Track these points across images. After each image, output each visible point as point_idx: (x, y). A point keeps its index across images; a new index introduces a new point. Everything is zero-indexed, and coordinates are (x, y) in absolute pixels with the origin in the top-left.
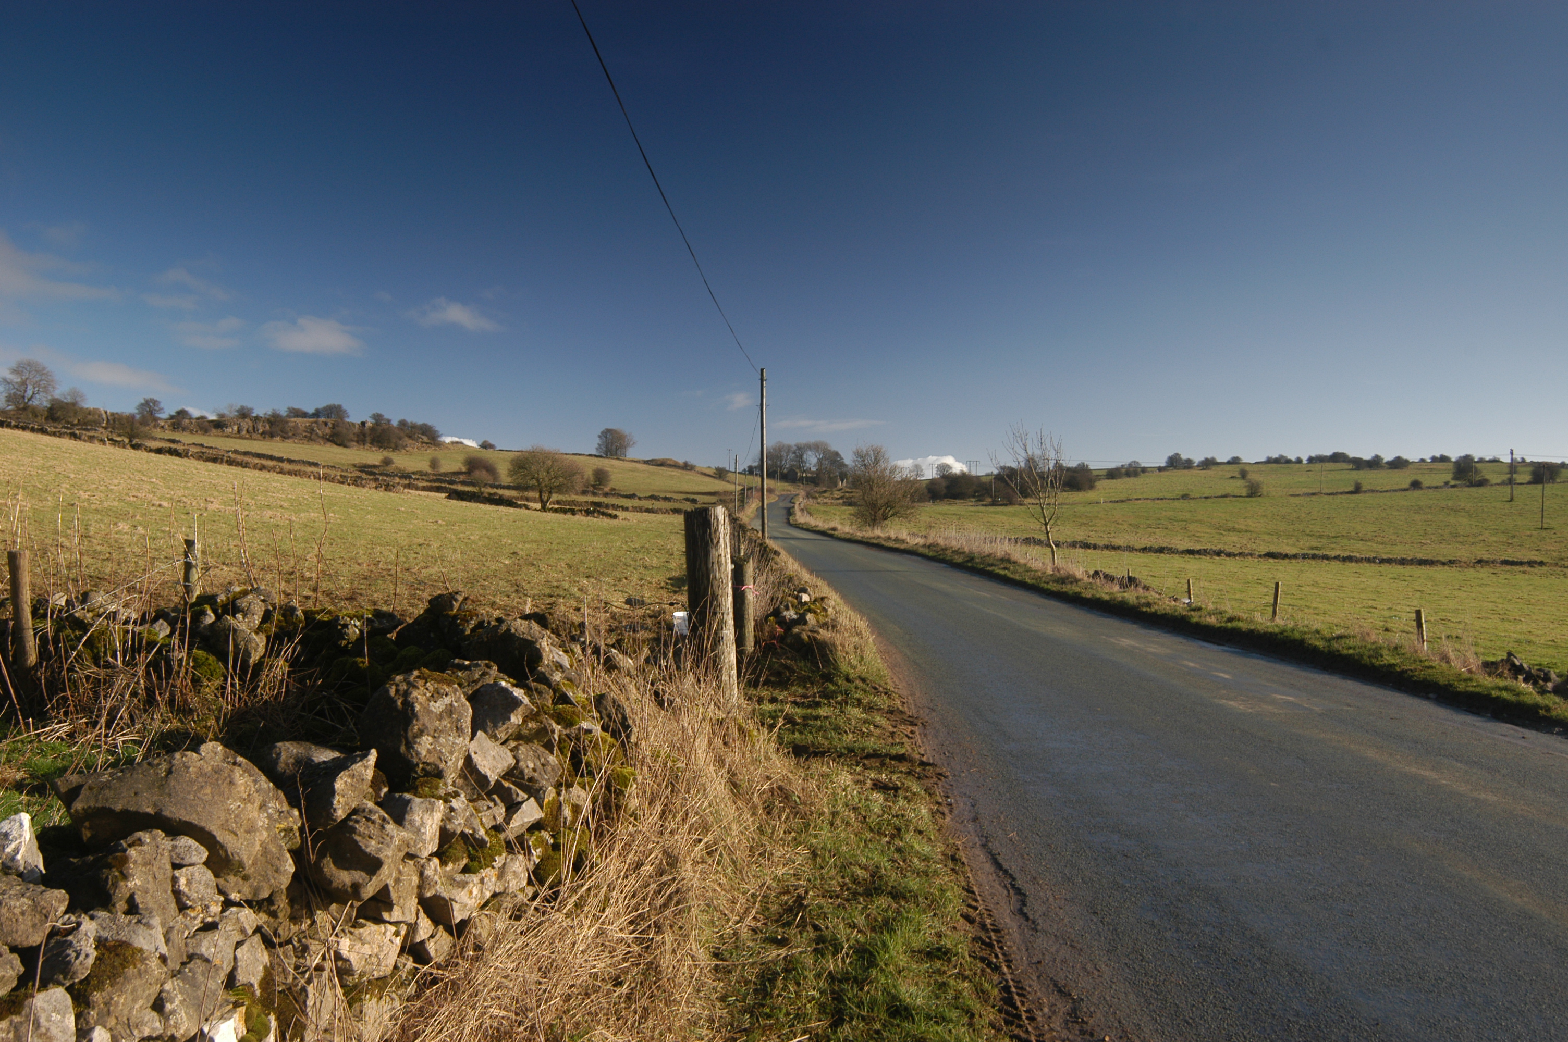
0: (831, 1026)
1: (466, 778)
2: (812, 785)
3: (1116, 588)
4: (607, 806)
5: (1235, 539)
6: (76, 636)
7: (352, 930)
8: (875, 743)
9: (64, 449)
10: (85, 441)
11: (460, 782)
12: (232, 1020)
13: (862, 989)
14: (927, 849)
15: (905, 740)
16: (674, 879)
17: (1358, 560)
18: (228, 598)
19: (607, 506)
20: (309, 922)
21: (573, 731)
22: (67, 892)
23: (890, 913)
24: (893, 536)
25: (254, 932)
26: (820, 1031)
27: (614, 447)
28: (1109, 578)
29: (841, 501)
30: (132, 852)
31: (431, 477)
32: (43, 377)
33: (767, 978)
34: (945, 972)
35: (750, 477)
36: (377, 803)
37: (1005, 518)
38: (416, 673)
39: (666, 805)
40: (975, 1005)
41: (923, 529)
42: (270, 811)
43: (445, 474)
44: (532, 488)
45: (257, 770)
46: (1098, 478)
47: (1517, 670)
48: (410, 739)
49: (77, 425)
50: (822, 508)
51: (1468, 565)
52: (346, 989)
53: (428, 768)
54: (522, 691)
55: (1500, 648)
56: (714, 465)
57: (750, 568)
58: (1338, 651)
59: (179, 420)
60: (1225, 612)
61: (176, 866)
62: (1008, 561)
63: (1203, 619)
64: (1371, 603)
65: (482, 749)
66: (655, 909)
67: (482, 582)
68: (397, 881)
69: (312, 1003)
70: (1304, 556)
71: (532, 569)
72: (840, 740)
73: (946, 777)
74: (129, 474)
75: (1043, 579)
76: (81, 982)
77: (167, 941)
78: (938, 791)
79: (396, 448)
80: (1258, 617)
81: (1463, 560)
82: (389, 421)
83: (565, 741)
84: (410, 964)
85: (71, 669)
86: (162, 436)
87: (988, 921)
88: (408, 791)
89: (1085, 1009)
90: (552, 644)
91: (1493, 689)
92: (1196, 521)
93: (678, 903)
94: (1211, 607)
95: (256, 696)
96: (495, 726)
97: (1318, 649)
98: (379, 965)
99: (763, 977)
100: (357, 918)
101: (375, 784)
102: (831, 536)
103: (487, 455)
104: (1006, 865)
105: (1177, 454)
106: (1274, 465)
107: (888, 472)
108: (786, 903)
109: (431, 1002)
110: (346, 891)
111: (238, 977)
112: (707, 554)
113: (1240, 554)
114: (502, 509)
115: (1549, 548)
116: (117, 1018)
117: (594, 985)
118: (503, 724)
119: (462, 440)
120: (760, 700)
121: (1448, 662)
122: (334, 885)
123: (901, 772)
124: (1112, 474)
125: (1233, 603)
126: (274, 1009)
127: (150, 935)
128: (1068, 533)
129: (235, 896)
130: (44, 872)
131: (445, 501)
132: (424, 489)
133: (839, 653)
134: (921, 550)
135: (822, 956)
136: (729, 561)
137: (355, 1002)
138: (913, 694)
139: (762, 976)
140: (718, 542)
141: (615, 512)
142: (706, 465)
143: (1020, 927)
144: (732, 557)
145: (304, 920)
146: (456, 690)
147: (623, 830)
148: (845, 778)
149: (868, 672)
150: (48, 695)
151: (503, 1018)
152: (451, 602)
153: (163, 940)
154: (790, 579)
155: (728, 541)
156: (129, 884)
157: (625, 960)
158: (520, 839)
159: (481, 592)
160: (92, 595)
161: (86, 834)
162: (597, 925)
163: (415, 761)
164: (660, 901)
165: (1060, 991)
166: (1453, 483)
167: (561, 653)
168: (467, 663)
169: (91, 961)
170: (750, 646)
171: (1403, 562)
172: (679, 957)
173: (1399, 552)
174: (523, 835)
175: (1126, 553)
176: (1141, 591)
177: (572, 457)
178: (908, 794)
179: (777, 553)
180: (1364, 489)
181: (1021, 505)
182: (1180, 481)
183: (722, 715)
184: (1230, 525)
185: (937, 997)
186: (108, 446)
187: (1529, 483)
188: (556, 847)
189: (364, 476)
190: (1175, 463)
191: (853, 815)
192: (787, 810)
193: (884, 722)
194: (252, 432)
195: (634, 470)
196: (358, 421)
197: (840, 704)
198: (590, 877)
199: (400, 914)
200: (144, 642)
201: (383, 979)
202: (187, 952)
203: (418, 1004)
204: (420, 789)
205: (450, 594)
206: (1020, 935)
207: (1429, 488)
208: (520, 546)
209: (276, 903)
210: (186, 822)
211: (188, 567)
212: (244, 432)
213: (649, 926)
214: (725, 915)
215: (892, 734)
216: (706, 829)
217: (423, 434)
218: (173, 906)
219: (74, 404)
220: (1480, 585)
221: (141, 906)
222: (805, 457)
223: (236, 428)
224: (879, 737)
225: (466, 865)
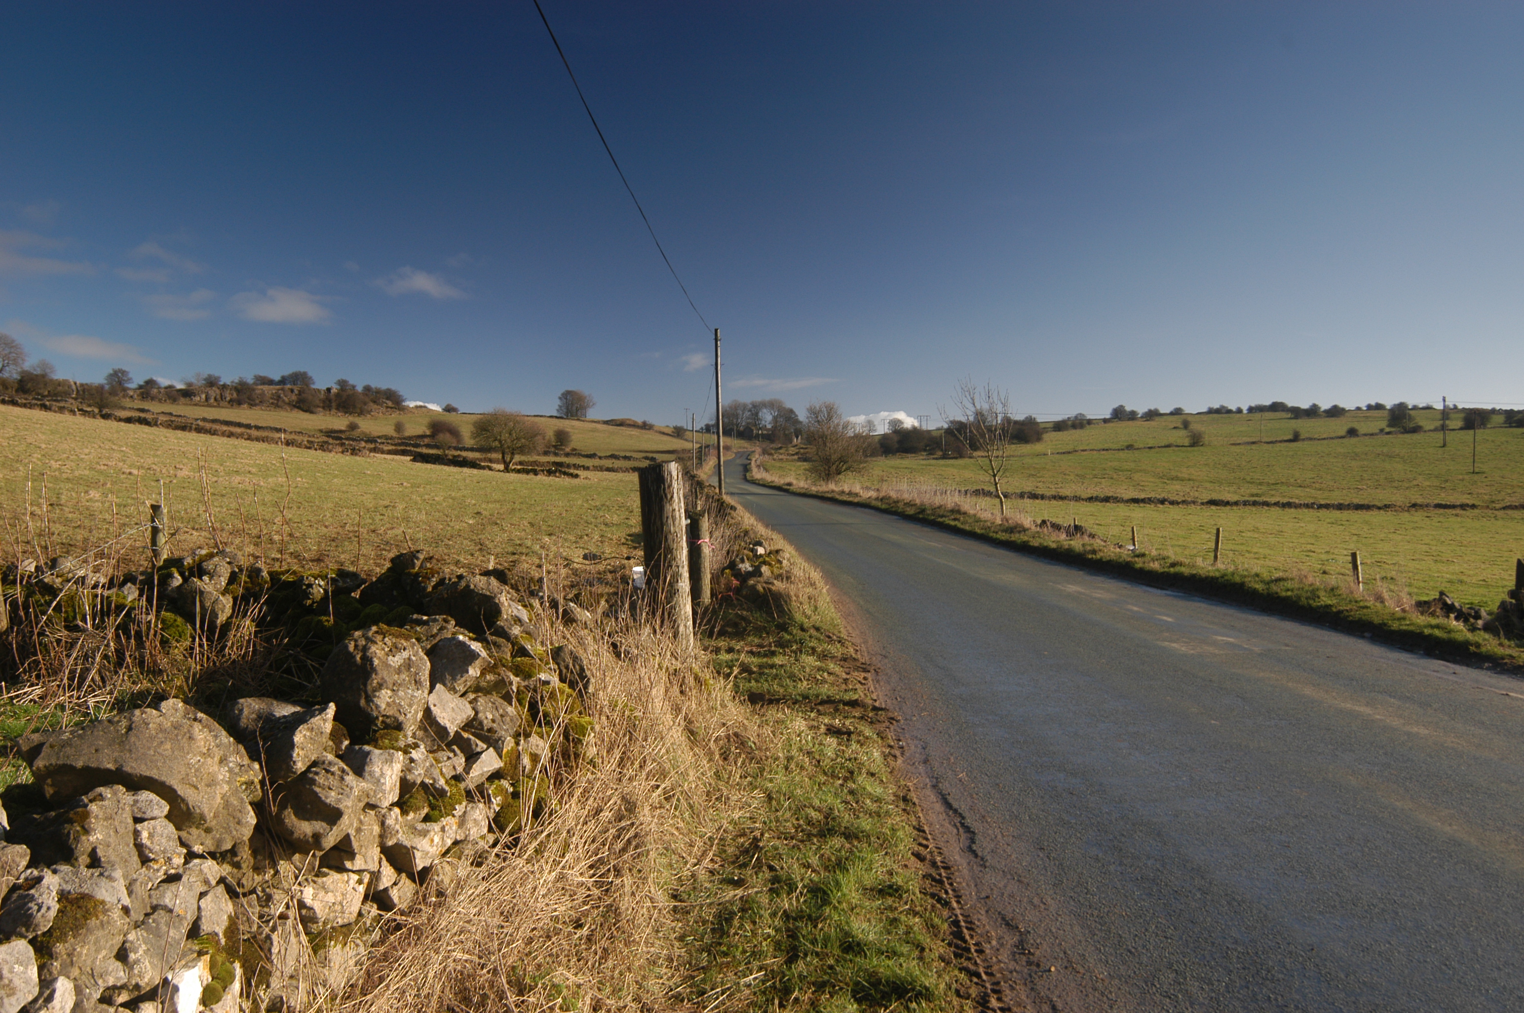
0: (786, 962)
1: (426, 730)
2: (767, 731)
3: (1063, 536)
4: (565, 754)
5: (1178, 487)
6: (45, 601)
7: (315, 879)
8: (829, 690)
9: (34, 420)
10: (55, 412)
11: (420, 733)
12: (197, 968)
13: (815, 927)
14: (878, 790)
15: (858, 686)
16: (633, 824)
17: (1297, 506)
18: (194, 561)
19: (568, 466)
20: (272, 872)
21: (531, 682)
22: (28, 847)
23: (843, 853)
24: (847, 489)
25: (218, 883)
26: (775, 968)
27: (574, 408)
28: (1056, 527)
29: (796, 457)
30: (93, 808)
31: (396, 441)
32: (13, 350)
33: (724, 918)
34: (896, 909)
35: (707, 435)
36: (338, 756)
37: (955, 471)
38: (374, 628)
39: (624, 753)
40: (925, 939)
41: (875, 483)
42: (231, 765)
43: (410, 438)
44: (494, 450)
45: (217, 725)
46: (1045, 430)
47: (1448, 609)
48: (370, 693)
49: (47, 396)
50: (778, 464)
51: (1402, 509)
52: (311, 936)
53: (388, 721)
54: (479, 644)
55: (1434, 588)
56: (673, 424)
57: (705, 524)
58: (1277, 593)
59: (148, 390)
60: (1168, 557)
61: (137, 820)
62: (959, 512)
63: (1146, 565)
64: (1309, 547)
65: (441, 701)
66: (615, 853)
67: (446, 541)
68: (358, 830)
69: (277, 951)
70: (1246, 503)
71: (496, 528)
72: (794, 687)
73: (898, 721)
74: (99, 443)
75: (992, 529)
76: (44, 934)
77: (130, 893)
78: (890, 735)
79: (361, 413)
80: (1199, 562)
81: (1398, 504)
82: (354, 387)
83: (523, 692)
84: (374, 911)
85: (42, 634)
86: (131, 405)
87: (938, 859)
88: (368, 744)
89: (1032, 941)
90: (511, 599)
91: (1425, 627)
92: (1141, 471)
93: (636, 847)
94: (1154, 553)
95: (224, 656)
96: (454, 679)
97: (1258, 591)
98: (343, 913)
99: (720, 916)
100: (320, 867)
101: (335, 736)
102: (787, 491)
103: (451, 418)
104: (955, 805)
105: (1121, 406)
106: (1215, 416)
107: (841, 427)
108: (742, 845)
109: (394, 947)
110: (307, 841)
111: (202, 927)
112: (661, 509)
113: (1184, 502)
114: (466, 470)
115: (1480, 491)
116: (80, 969)
117: (555, 928)
118: (462, 677)
119: (427, 405)
120: (717, 651)
121: (1382, 602)
122: (296, 835)
123: (854, 717)
124: (1059, 426)
125: (1177, 549)
126: (238, 957)
127: (112, 887)
128: (1017, 484)
129: (197, 848)
130: (8, 828)
131: (411, 464)
132: (390, 452)
133: (794, 603)
134: (874, 503)
135: (778, 895)
136: (683, 515)
137: (320, 948)
138: (865, 642)
139: (718, 916)
140: (672, 497)
141: (576, 472)
142: (664, 425)
143: (969, 864)
144: (686, 511)
145: (267, 870)
146: (414, 644)
147: (582, 777)
148: (799, 724)
149: (822, 622)
150: (20, 659)
151: (466, 961)
152: (412, 561)
153: (125, 892)
154: (746, 533)
155: (681, 496)
156: (91, 838)
157: (585, 903)
158: (480, 788)
159: (446, 551)
160: (60, 560)
161: (49, 791)
162: (558, 870)
163: (375, 714)
164: (619, 846)
165: (1008, 924)
166: (1388, 430)
167: (520, 607)
168: (425, 618)
169: (53, 913)
170: (706, 597)
171: (1340, 507)
172: (638, 898)
173: (1336, 497)
174: (483, 784)
175: (1072, 503)
176: (1086, 539)
177: (533, 419)
178: (861, 738)
179: (733, 508)
180: (1302, 437)
181: (971, 458)
182: (1124, 432)
183: (678, 665)
184: (1174, 474)
185: (889, 933)
186: (78, 416)
187: (1461, 429)
188: (516, 795)
189: (331, 441)
190: (1119, 414)
191: (807, 760)
192: (743, 756)
193: (837, 669)
194: (219, 401)
195: (594, 430)
196: (323, 387)
197: (795, 652)
198: (550, 823)
199: (363, 863)
200: (113, 605)
201: (347, 926)
202: (151, 903)
203: (382, 949)
204: (380, 742)
205: (412, 552)
206: (970, 871)
207: (1365, 435)
208: (484, 506)
209: (239, 854)
210: (146, 777)
211: (155, 531)
212: (212, 401)
213: (609, 870)
214: (683, 858)
215: (846, 680)
216: (664, 775)
217: (387, 399)
218: (135, 858)
219: (44, 376)
220: (1414, 528)
221: (103, 859)
222: (760, 414)
223: (203, 396)
224: (832, 684)
225: (427, 815)
